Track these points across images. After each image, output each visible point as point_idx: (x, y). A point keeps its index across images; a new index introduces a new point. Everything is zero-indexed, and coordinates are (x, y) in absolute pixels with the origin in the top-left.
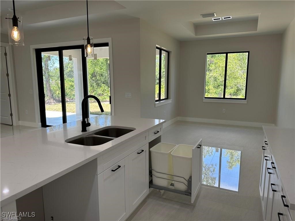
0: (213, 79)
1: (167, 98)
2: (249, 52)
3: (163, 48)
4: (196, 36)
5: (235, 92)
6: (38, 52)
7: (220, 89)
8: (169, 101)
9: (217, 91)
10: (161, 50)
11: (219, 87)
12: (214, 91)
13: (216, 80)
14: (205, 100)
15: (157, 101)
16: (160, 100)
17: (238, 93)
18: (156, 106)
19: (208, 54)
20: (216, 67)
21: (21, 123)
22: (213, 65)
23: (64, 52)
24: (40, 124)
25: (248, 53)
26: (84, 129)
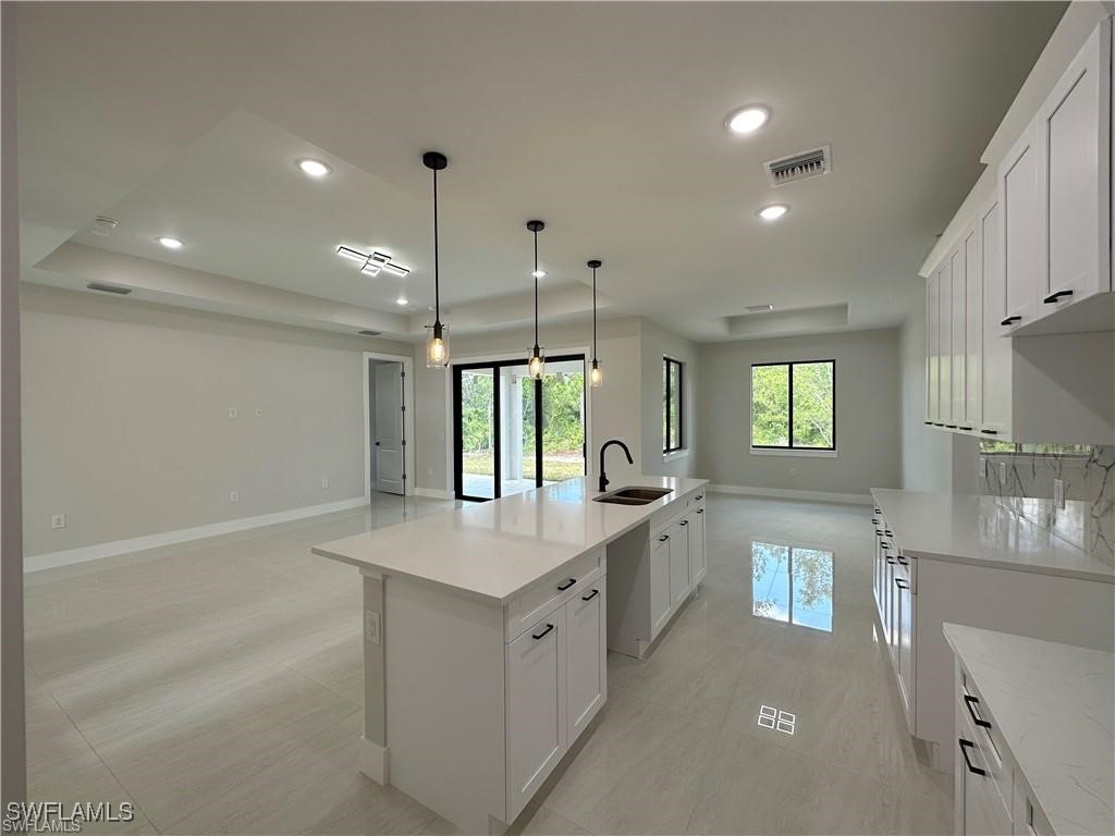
1: (680, 447)
2: (834, 361)
3: (672, 358)
4: (730, 334)
5: (806, 436)
6: (457, 371)
8: (685, 453)
10: (668, 361)
14: (754, 452)
15: (665, 452)
16: (668, 450)
18: (664, 462)
19: (754, 365)
21: (418, 492)
23: (503, 369)
24: (454, 493)
25: (831, 364)
26: (602, 489)
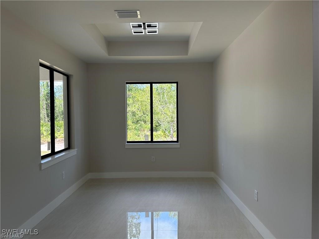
0: (131, 114)
1: (69, 147)
2: (178, 83)
4: (109, 55)
7: (140, 125)
9: (137, 127)
10: (52, 70)
11: (138, 123)
12: (134, 127)
13: (135, 116)
14: (128, 146)
15: (46, 157)
16: (53, 153)
17: (157, 128)
18: (43, 167)
19: (127, 83)
20: (134, 101)
22: (131, 100)
25: (176, 84)
